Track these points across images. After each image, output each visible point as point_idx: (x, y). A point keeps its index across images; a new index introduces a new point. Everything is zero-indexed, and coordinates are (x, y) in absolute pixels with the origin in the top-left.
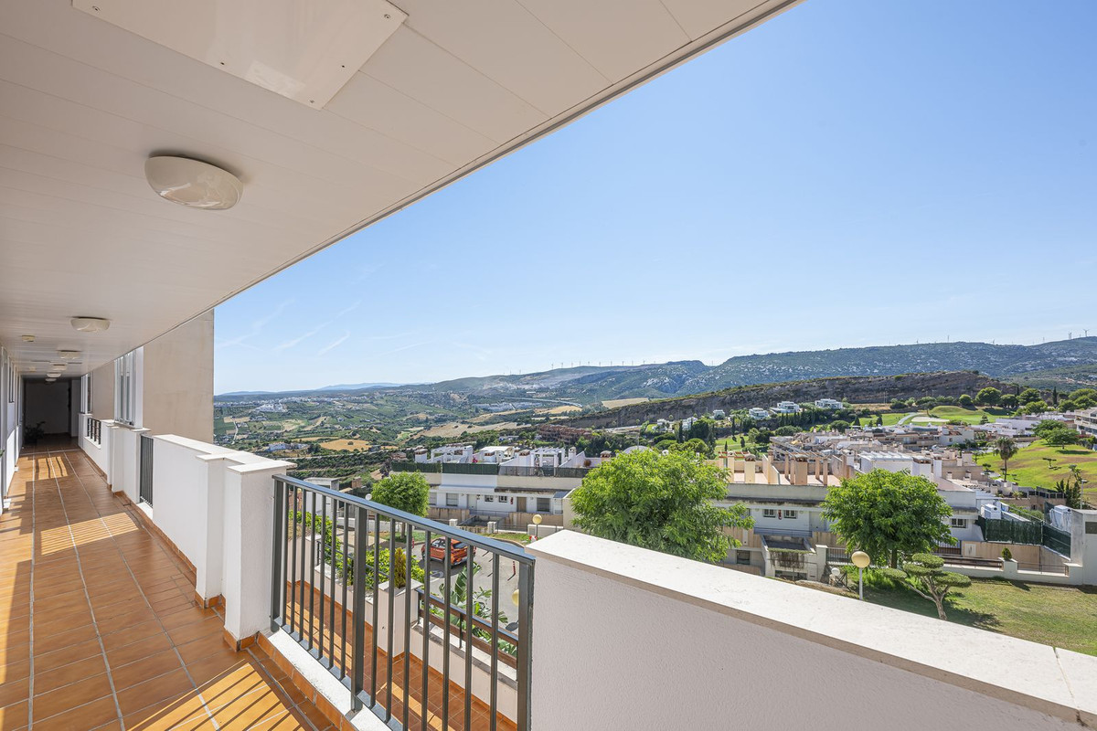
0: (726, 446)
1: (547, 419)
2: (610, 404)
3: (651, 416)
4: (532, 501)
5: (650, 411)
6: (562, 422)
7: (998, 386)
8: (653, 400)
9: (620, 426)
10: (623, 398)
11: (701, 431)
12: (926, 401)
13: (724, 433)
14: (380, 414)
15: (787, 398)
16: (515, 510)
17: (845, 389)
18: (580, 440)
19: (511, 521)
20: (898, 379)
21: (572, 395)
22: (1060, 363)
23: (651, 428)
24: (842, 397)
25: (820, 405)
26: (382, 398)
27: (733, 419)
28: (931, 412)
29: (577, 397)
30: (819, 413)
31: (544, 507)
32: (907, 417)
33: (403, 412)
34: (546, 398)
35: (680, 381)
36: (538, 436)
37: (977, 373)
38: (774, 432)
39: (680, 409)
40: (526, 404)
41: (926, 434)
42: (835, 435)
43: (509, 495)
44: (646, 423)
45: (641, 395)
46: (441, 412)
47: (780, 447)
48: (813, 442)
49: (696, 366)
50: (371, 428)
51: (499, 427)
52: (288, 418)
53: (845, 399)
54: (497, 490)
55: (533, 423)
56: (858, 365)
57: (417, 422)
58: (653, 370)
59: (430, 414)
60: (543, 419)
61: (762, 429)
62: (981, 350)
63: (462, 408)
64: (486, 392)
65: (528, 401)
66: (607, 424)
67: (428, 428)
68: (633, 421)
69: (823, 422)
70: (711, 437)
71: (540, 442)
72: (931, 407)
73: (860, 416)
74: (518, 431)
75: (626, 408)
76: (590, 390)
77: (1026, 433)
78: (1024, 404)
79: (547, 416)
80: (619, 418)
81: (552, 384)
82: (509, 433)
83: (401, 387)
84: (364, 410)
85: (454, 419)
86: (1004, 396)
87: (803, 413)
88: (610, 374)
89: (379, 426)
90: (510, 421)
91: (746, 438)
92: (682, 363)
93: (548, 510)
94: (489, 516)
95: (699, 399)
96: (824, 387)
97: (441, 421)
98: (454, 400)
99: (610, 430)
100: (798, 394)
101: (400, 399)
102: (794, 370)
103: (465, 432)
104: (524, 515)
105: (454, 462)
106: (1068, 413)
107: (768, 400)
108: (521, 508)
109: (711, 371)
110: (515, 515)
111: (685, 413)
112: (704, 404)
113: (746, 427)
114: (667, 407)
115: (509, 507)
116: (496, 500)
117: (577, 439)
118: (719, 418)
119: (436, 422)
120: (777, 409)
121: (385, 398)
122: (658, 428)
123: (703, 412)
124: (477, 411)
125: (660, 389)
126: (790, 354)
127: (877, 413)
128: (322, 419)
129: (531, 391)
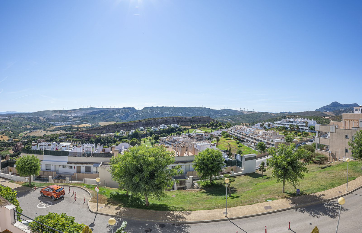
0: (145, 141)
1: (78, 129)
2: (102, 124)
3: (118, 129)
4: (83, 168)
5: (117, 127)
6: (84, 131)
7: (214, 121)
8: (118, 123)
9: (106, 133)
10: (106, 121)
11: (136, 135)
12: (199, 125)
13: (144, 136)
14: (13, 125)
15: (163, 123)
16: (76, 172)
17: (180, 121)
18: (91, 139)
19: (74, 177)
20: (193, 118)
21: (87, 119)
22: (223, 115)
23: (118, 134)
24: (179, 123)
25: (173, 126)
26: (13, 118)
27: (146, 131)
28: (200, 129)
29: (90, 120)
30: (173, 129)
31: (88, 170)
32: (195, 130)
33: (21, 125)
34: (77, 120)
35: (127, 115)
36: (74, 137)
37: (209, 117)
38: (160, 136)
39: (128, 126)
40: (69, 123)
41: (200, 136)
42: (178, 137)
43: (73, 165)
44: (116, 132)
45: (113, 120)
46: (36, 125)
47: (163, 141)
48: (173, 139)
49: (133, 110)
50: (9, 131)
51: (59, 132)
53: (179, 124)
54: (68, 163)
55: (72, 131)
56: (181, 113)
57: (26, 129)
58: (118, 110)
59: (32, 126)
60: (76, 129)
61: (156, 134)
62: (209, 110)
63: (44, 123)
64: (53, 117)
65: (70, 121)
66: (102, 132)
67: (31, 132)
68: (111, 131)
69: (174, 132)
70: (140, 138)
71: (75, 140)
72: (200, 127)
73: (184, 130)
74: (66, 135)
75: (109, 126)
76: (94, 118)
77: (220, 135)
78: (219, 126)
79: (77, 128)
80: (106, 130)
81: (80, 114)
82: (63, 135)
83: (21, 114)
84: (7, 123)
85: (40, 128)
86: (215, 124)
87: (168, 129)
88: (102, 111)
89: (12, 130)
90: (63, 130)
91: (151, 138)
92: (129, 108)
93: (90, 172)
94: (65, 174)
95: (135, 123)
96: (174, 120)
97: (35, 129)
98: (41, 120)
99: (102, 135)
100: (167, 122)
101: (20, 119)
102: (164, 113)
103: (45, 134)
104: (80, 174)
105: (48, 150)
106: (227, 129)
107: (158, 124)
108: (79, 171)
109: (138, 112)
110: (76, 174)
111: (130, 128)
112: (137, 125)
113: (151, 134)
114: (124, 126)
115: (73, 171)
116: (67, 167)
117: (90, 139)
118: (142, 130)
119: (34, 129)
120: (160, 127)
121: (15, 118)
122: (121, 134)
123: (136, 128)
124: (50, 125)
125: (120, 118)
126: (163, 107)
127: (188, 129)
129: (71, 117)
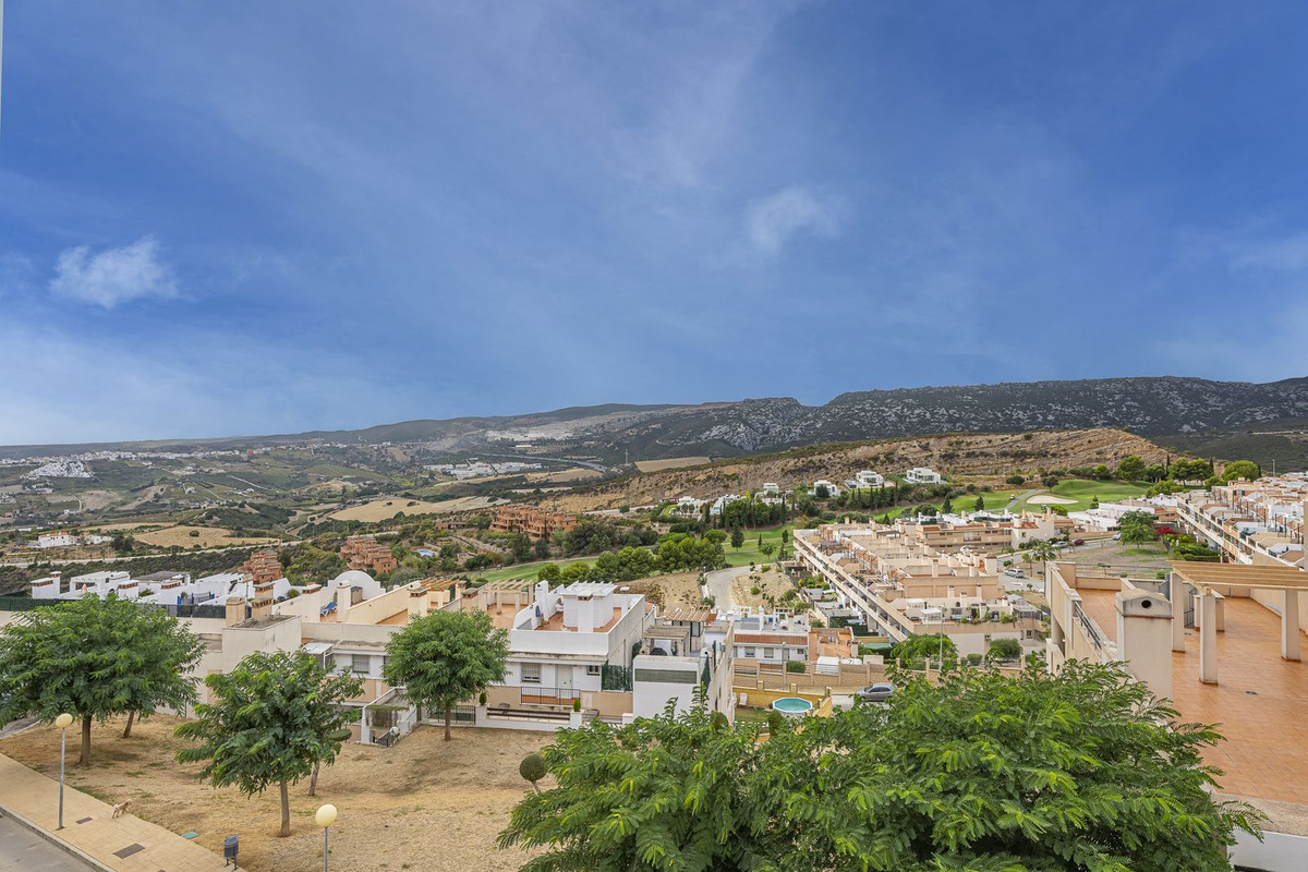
1: (538, 492)
2: (648, 467)
10: (669, 456)
21: (594, 451)
23: (669, 510)
25: (912, 477)
26: (267, 453)
32: (1024, 497)
33: (305, 481)
34: (548, 455)
35: (762, 430)
36: (494, 523)
40: (514, 465)
45: (700, 453)
50: (241, 506)
51: (458, 505)
52: (95, 488)
57: (326, 496)
58: (720, 412)
59: (352, 481)
63: (406, 470)
65: (517, 460)
67: (343, 506)
68: (648, 499)
79: (539, 485)
80: (629, 493)
81: (562, 432)
88: (653, 417)
96: (928, 449)
97: (368, 493)
100: (892, 459)
103: (401, 513)
111: (727, 486)
114: (702, 477)
118: (769, 495)
119: (361, 494)
120: (852, 483)
122: (678, 511)
124: (432, 477)
128: (155, 489)
129: (524, 442)
